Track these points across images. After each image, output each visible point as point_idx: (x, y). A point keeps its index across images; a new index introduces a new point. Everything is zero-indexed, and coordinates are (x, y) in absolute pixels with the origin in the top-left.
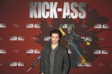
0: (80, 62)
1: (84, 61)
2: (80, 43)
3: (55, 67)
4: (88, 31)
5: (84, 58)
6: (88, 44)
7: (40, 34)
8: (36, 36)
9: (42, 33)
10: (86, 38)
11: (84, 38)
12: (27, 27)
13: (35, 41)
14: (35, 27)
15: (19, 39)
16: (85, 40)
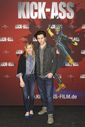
0: (68, 62)
1: (71, 61)
2: (67, 43)
3: (44, 65)
4: (76, 31)
5: (72, 58)
6: (76, 44)
7: (29, 35)
8: (25, 37)
9: (30, 33)
11: (72, 38)
12: (16, 28)
13: (24, 42)
14: (24, 28)
15: (9, 40)
16: (73, 41)
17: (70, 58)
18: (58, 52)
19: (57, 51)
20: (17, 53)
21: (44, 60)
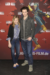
0: (43, 29)
1: (45, 28)
2: (42, 16)
4: (49, 7)
5: (45, 26)
6: (48, 17)
7: (15, 10)
8: (12, 12)
9: (16, 9)
10: (47, 12)
11: (45, 13)
12: (6, 5)
13: (12, 15)
14: (12, 5)
15: (1, 14)
16: (46, 14)
17: (44, 27)
18: (35, 23)
19: (35, 21)
20: (7, 23)
21: (26, 28)
